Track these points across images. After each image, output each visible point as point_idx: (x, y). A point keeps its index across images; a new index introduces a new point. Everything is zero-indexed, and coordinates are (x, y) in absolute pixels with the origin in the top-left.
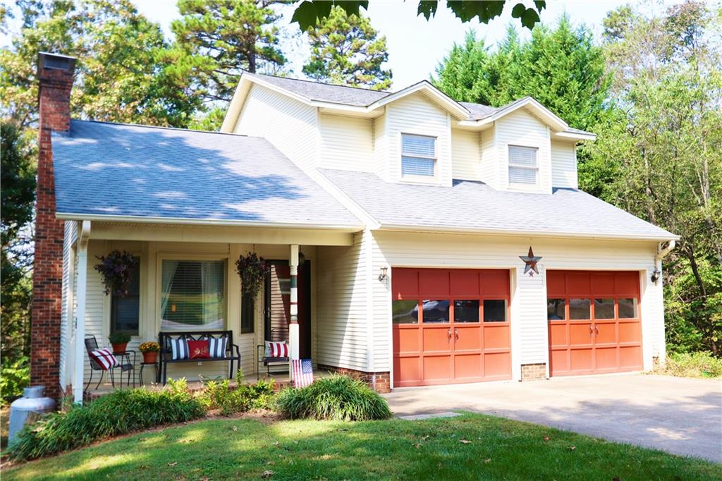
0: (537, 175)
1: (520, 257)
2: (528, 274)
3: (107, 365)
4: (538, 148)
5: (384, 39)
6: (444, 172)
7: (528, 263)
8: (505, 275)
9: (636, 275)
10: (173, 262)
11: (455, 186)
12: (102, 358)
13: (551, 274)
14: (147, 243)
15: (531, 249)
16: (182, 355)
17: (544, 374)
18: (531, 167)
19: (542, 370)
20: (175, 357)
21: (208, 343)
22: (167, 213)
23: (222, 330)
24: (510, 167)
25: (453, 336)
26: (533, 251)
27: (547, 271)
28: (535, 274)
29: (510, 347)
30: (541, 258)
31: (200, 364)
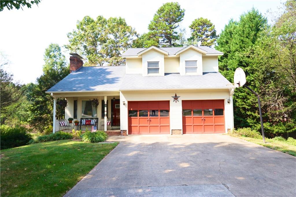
0: (197, 69)
1: (172, 97)
2: (175, 102)
3: (62, 126)
4: (197, 61)
5: (214, 26)
6: (162, 71)
7: (174, 98)
8: (168, 102)
9: (223, 101)
10: (85, 101)
11: (166, 76)
12: (61, 124)
13: (184, 102)
14: (78, 97)
15: (176, 94)
16: (84, 124)
17: (181, 133)
18: (195, 67)
19: (180, 132)
20: (83, 124)
21: (91, 121)
22: (74, 90)
23: (96, 118)
24: (186, 68)
25: (149, 121)
26: (177, 95)
27: (182, 101)
28: (177, 102)
29: (170, 124)
30: (180, 97)
31: (88, 126)
